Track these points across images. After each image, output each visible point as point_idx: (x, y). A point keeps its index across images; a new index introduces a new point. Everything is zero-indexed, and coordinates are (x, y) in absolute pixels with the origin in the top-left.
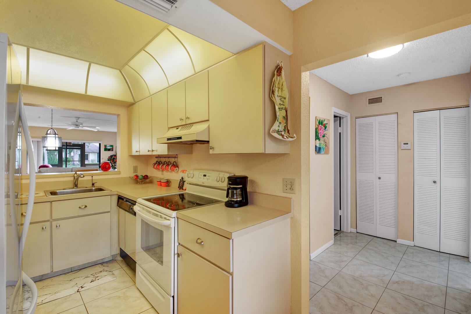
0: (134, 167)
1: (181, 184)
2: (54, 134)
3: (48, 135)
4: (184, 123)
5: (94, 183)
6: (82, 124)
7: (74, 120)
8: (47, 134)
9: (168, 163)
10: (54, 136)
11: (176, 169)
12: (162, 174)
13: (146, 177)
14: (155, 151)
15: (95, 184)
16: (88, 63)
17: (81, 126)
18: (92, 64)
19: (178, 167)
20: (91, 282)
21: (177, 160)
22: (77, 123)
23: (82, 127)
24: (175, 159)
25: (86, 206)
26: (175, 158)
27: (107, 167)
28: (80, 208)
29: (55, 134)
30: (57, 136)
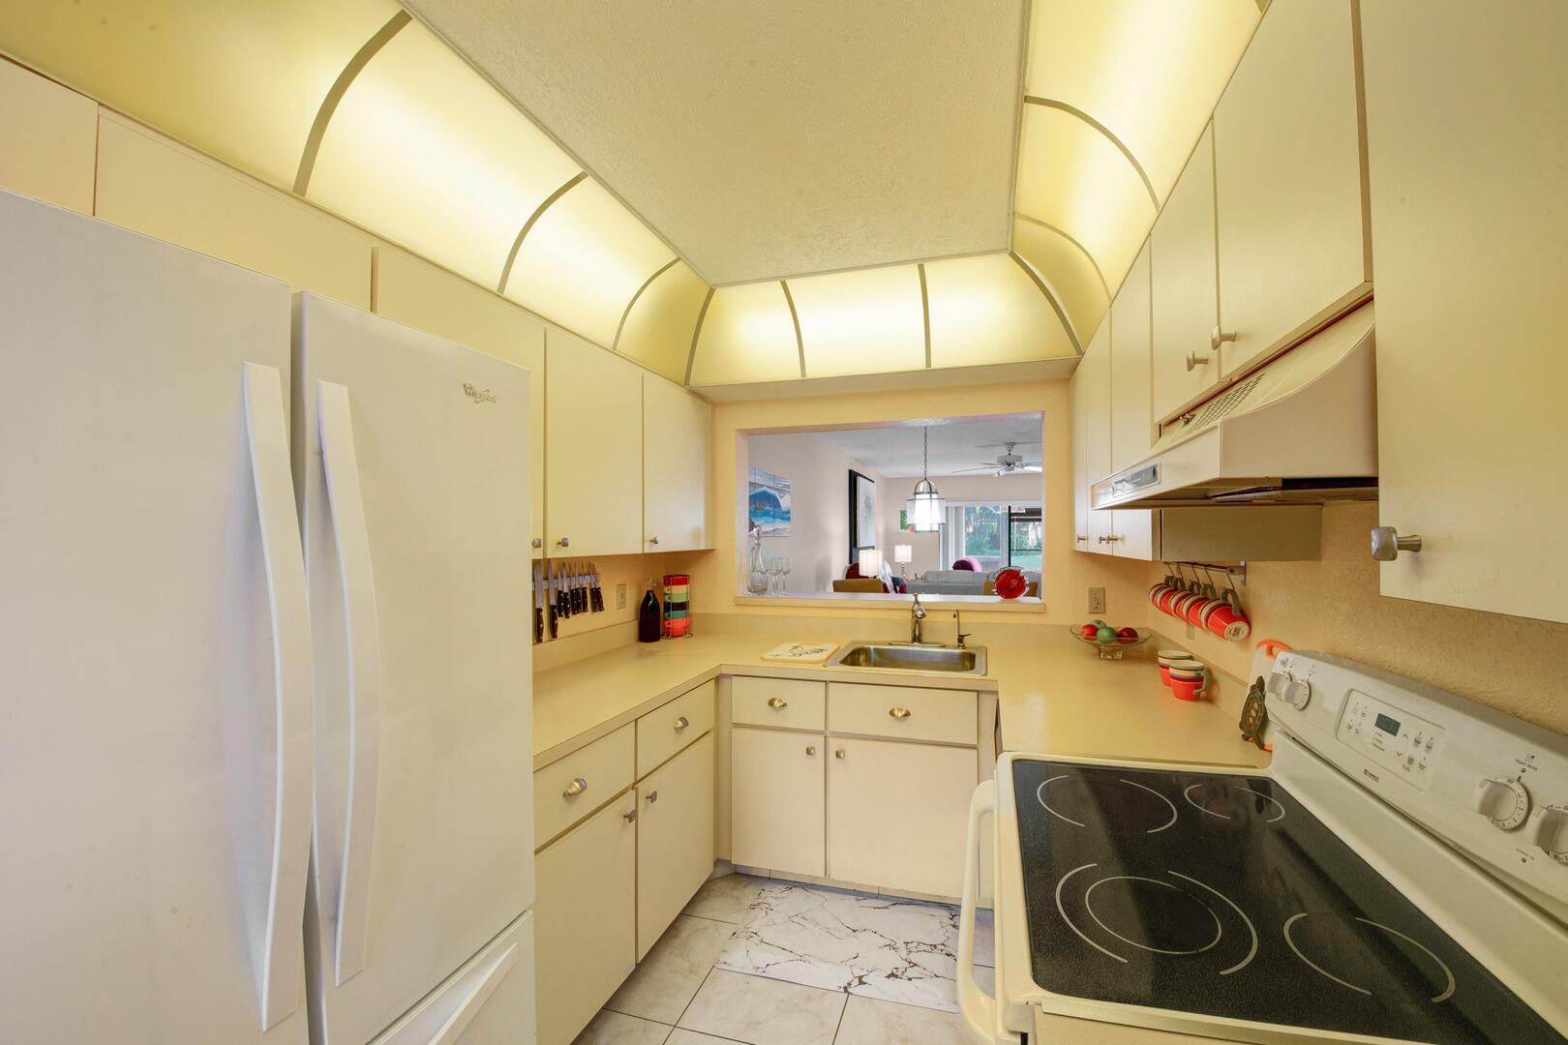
0: (1091, 591)
1: (1253, 713)
2: (928, 493)
3: (918, 496)
4: (1210, 381)
5: (963, 636)
6: (1019, 459)
7: (1003, 451)
8: (915, 493)
9: (1205, 593)
10: (928, 496)
11: (1237, 631)
12: (1190, 636)
13: (1128, 636)
14: (1119, 541)
15: (966, 639)
16: (915, 268)
17: (1017, 463)
18: (928, 268)
19: (1245, 617)
20: (888, 977)
21: (1244, 583)
22: (1009, 460)
23: (1023, 466)
24: (1232, 576)
25: (907, 714)
26: (1232, 571)
27: (1012, 587)
28: (892, 713)
29: (931, 492)
30: (934, 496)
